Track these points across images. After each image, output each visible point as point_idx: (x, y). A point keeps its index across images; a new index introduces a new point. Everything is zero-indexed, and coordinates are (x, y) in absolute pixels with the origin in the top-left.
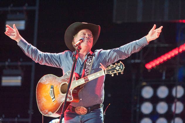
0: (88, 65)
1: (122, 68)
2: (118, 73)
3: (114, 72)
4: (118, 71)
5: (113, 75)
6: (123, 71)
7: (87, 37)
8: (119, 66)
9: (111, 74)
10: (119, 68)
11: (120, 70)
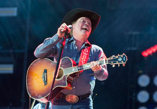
0: (85, 55)
2: (120, 64)
3: (116, 62)
5: (114, 66)
6: (125, 63)
7: (86, 24)
9: (112, 64)
11: (122, 61)
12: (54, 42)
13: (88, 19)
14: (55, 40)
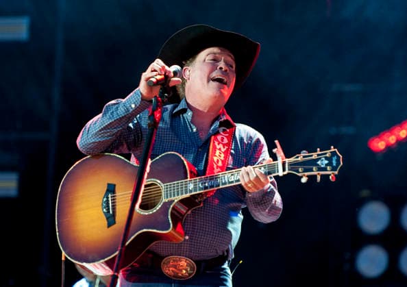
0: (220, 149)
1: (334, 165)
2: (322, 176)
3: (311, 170)
4: (325, 169)
5: (304, 180)
6: (336, 173)
7: (221, 68)
8: (326, 158)
9: (300, 175)
10: (327, 162)
11: (328, 168)
12: (131, 110)
13: (227, 52)
14: (133, 106)
